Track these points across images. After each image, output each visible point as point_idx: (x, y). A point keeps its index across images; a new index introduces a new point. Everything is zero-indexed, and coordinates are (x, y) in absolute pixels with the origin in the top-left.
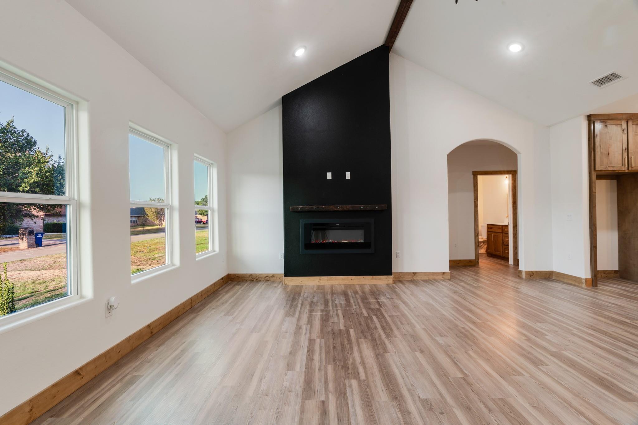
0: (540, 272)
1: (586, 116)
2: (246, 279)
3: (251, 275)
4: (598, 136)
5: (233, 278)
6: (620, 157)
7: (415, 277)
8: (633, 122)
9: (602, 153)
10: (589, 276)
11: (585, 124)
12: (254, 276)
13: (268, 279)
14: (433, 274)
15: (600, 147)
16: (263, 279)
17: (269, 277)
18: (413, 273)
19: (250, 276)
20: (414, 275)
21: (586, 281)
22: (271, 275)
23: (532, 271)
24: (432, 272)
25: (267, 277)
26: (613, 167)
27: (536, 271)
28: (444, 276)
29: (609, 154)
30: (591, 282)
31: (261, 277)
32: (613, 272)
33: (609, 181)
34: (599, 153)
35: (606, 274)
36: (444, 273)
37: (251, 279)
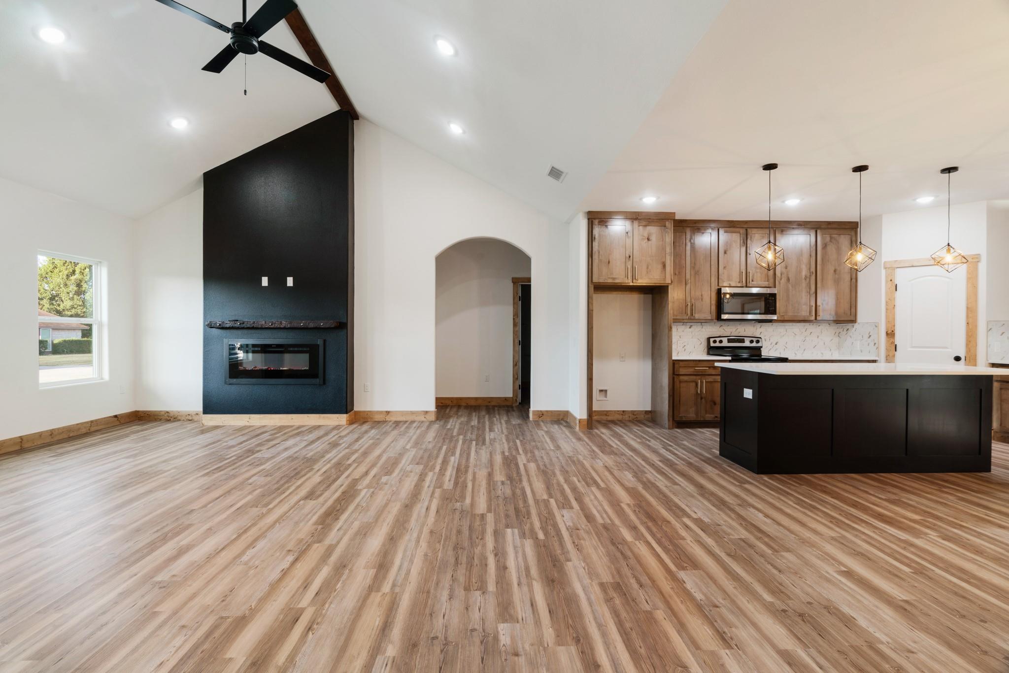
0: (551, 412)
1: (585, 213)
2: (160, 418)
3: (168, 412)
4: (596, 240)
5: (142, 417)
6: (623, 266)
7: (388, 416)
8: (639, 223)
9: (600, 261)
10: (584, 416)
11: (583, 224)
12: (172, 415)
13: (190, 419)
14: (412, 413)
15: (599, 253)
16: (183, 418)
17: (192, 416)
18: (386, 412)
19: (165, 413)
20: (388, 414)
21: (579, 422)
22: (195, 413)
23: (541, 411)
24: (411, 411)
25: (189, 415)
26: (614, 279)
27: (547, 411)
28: (426, 416)
29: (609, 263)
30: (586, 423)
31: (182, 416)
32: (644, 413)
33: (642, 296)
34: (597, 261)
35: (635, 415)
36: (427, 412)
37: (167, 418)
